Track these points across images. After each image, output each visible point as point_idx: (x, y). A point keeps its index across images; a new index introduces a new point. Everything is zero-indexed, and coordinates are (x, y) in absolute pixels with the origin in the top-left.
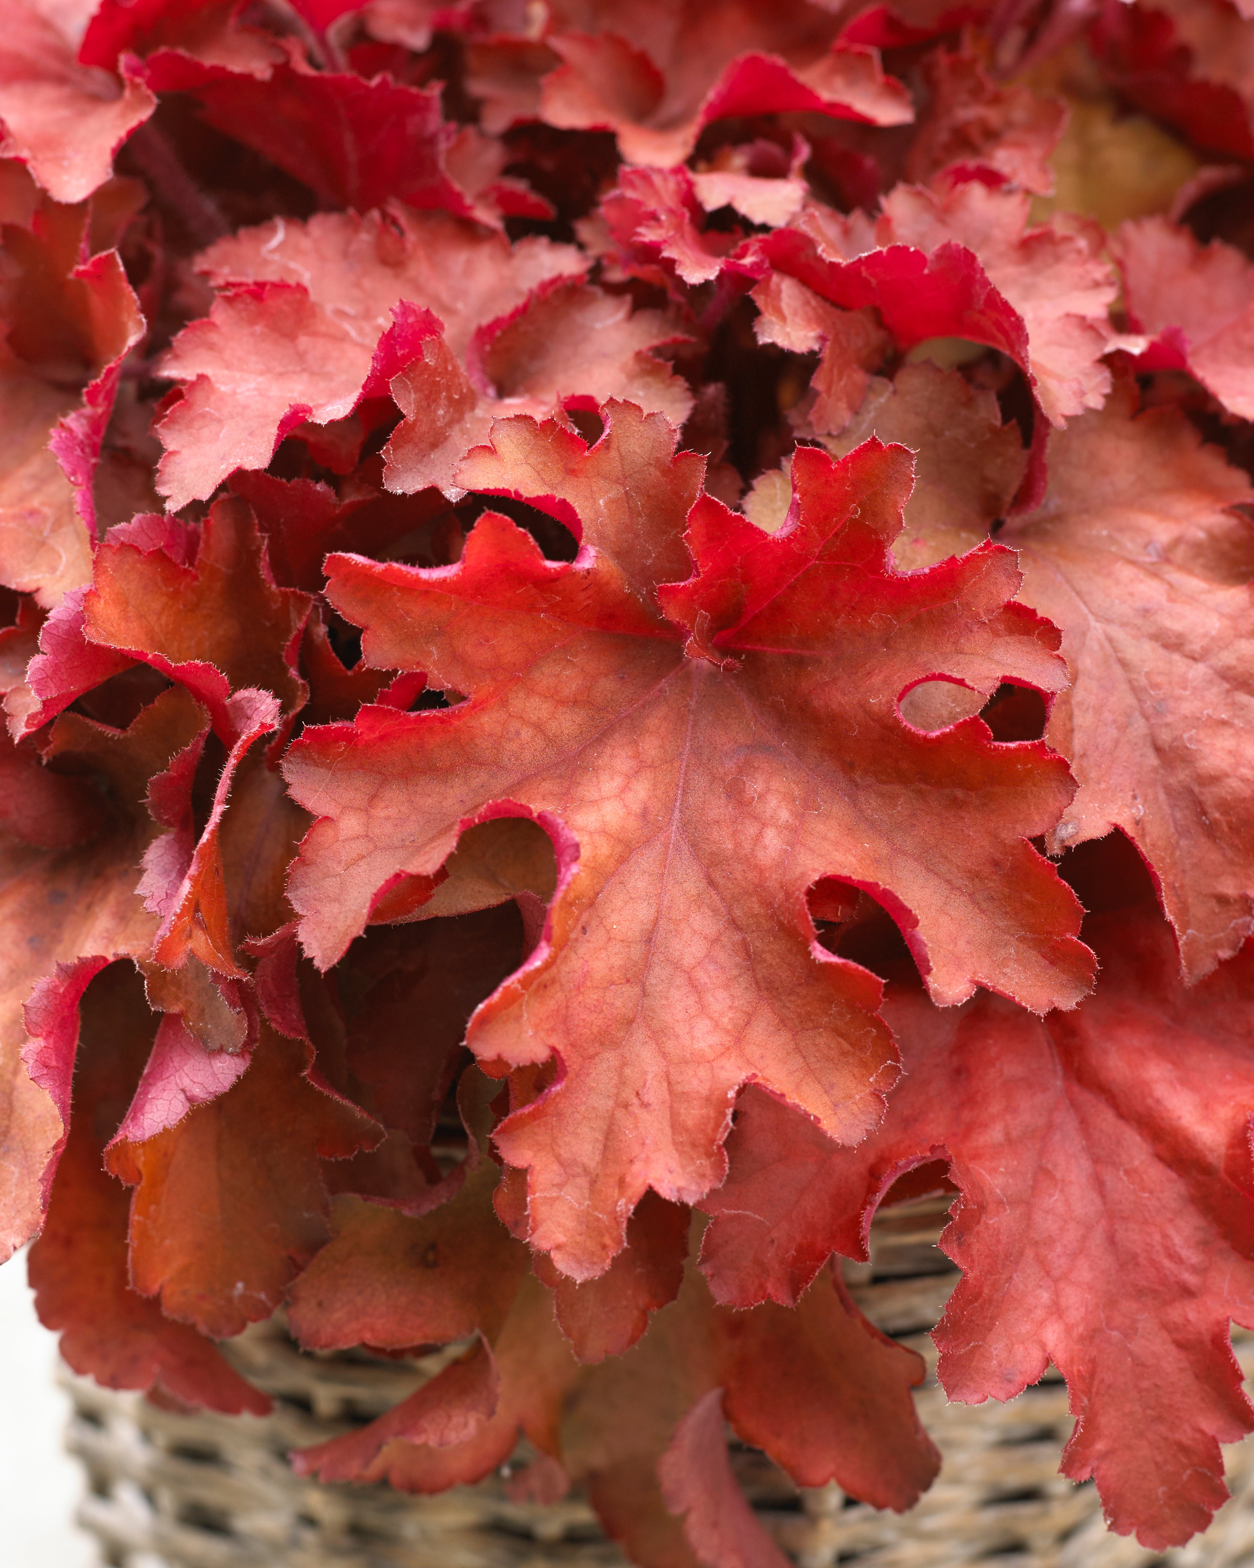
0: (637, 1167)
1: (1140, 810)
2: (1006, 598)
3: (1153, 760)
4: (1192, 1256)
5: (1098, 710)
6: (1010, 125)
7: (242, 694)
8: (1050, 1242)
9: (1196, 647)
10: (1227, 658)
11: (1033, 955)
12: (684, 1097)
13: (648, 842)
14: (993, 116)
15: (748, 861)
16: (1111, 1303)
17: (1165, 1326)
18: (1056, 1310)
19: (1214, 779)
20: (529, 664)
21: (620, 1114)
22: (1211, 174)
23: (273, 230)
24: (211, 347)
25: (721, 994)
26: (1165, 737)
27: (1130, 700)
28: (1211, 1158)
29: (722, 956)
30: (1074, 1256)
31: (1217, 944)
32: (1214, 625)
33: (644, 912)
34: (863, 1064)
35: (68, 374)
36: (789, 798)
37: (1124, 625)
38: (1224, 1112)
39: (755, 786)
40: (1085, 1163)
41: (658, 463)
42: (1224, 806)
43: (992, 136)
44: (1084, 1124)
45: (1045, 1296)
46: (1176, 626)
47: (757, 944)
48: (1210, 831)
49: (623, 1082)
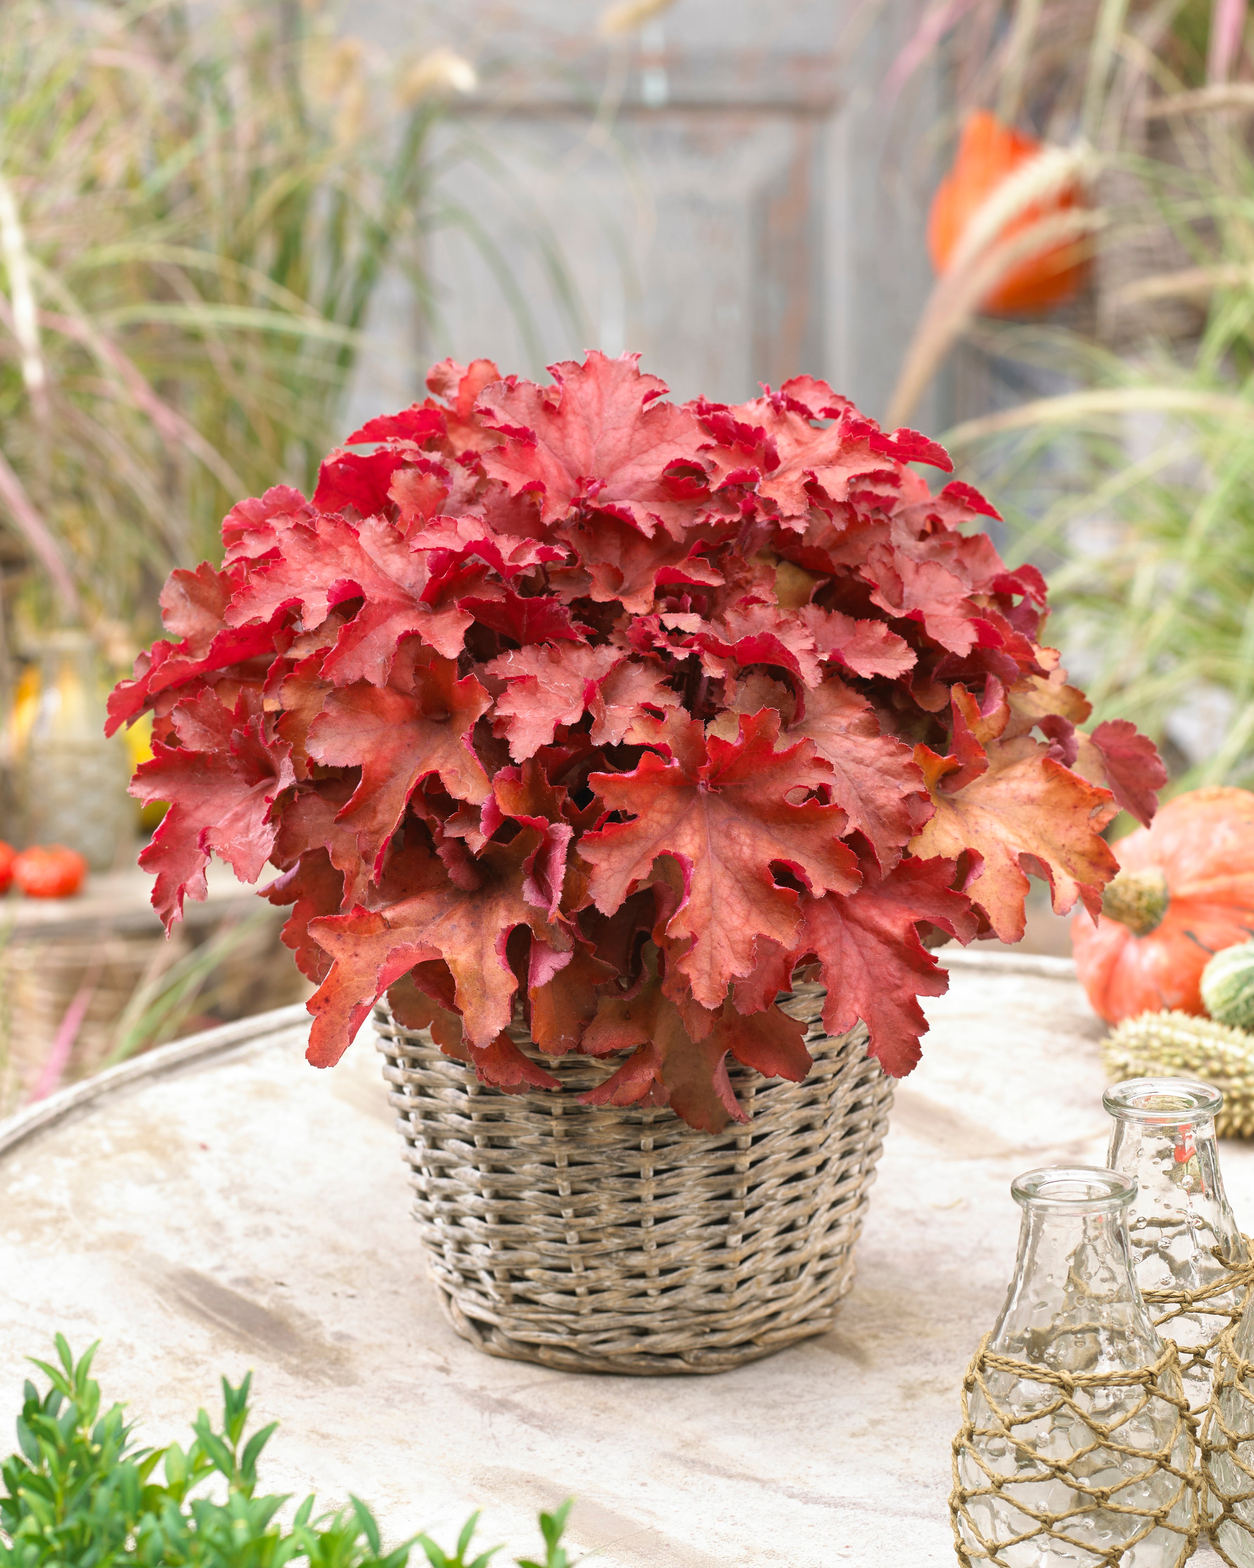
0: (725, 968)
1: (860, 822)
2: (812, 755)
3: (860, 804)
4: (898, 974)
5: (840, 789)
6: (755, 578)
7: (553, 826)
8: (850, 976)
9: (868, 762)
10: (879, 764)
11: (840, 876)
12: (735, 942)
13: (703, 857)
14: (748, 575)
15: (739, 859)
16: (873, 995)
17: (892, 1000)
18: (857, 999)
19: (882, 807)
20: (652, 802)
21: (714, 951)
22: (820, 582)
23: (509, 655)
24: (510, 702)
25: (738, 906)
26: (863, 795)
27: (849, 784)
28: (899, 939)
29: (736, 892)
30: (858, 980)
31: (890, 864)
32: (873, 753)
33: (707, 881)
34: (791, 922)
35: (441, 717)
36: (747, 835)
37: (842, 757)
38: (900, 923)
39: (735, 832)
40: (855, 947)
41: (684, 725)
42: (887, 816)
43: (749, 582)
44: (852, 934)
45: (852, 995)
46: (860, 756)
47: (747, 886)
48: (883, 825)
49: (712, 940)
